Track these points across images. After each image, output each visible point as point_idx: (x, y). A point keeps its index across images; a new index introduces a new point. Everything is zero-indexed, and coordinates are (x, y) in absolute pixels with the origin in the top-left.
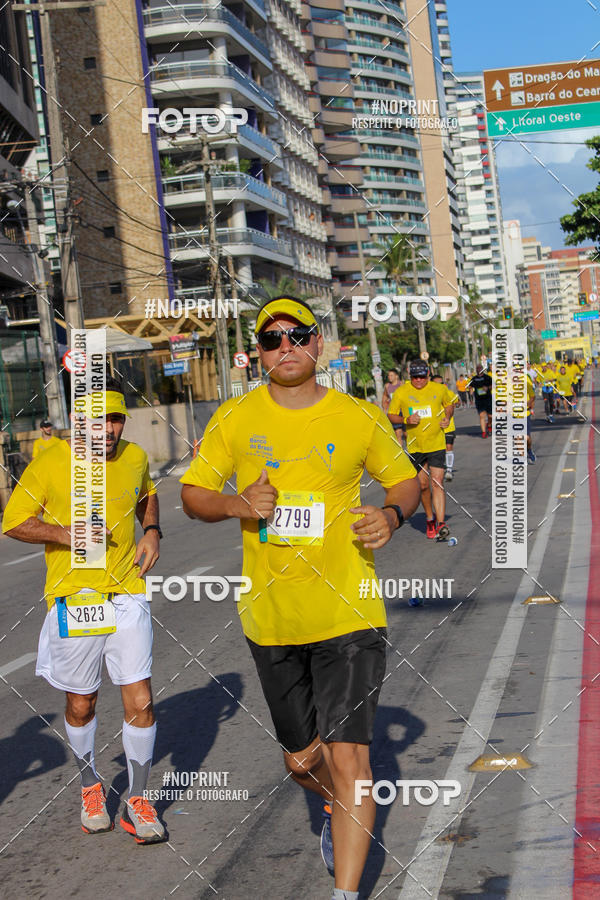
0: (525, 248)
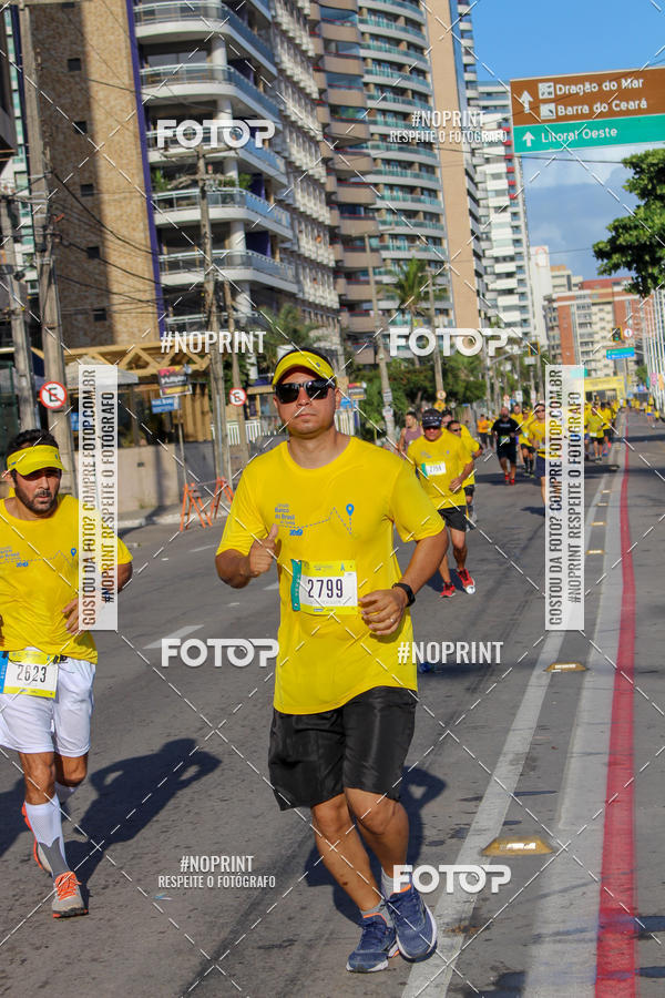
0: (553, 277)
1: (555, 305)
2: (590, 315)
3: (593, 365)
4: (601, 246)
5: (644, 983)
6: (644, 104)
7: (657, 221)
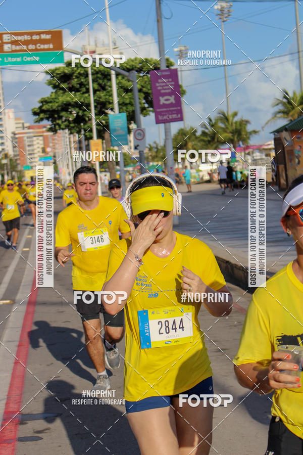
0: (17, 123)
1: (17, 136)
2: (33, 141)
3: (34, 164)
4: (35, 110)
5: (19, 444)
6: (51, 46)
7: (60, 100)
